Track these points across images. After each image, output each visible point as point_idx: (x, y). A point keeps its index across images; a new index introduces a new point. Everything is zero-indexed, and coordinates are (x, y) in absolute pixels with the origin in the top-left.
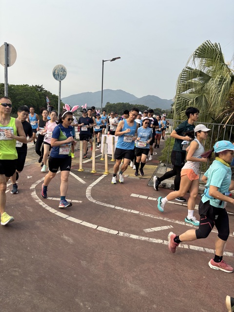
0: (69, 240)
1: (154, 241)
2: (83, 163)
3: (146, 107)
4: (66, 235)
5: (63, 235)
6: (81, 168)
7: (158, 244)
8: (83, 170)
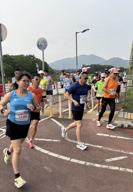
6: (61, 115)
7: (115, 170)
8: (62, 117)
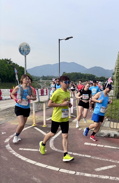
0: (38, 180)
1: (103, 178)
2: (46, 121)
3: (94, 75)
4: (35, 177)
5: (33, 177)
6: (45, 124)
7: (105, 179)
8: (46, 126)
